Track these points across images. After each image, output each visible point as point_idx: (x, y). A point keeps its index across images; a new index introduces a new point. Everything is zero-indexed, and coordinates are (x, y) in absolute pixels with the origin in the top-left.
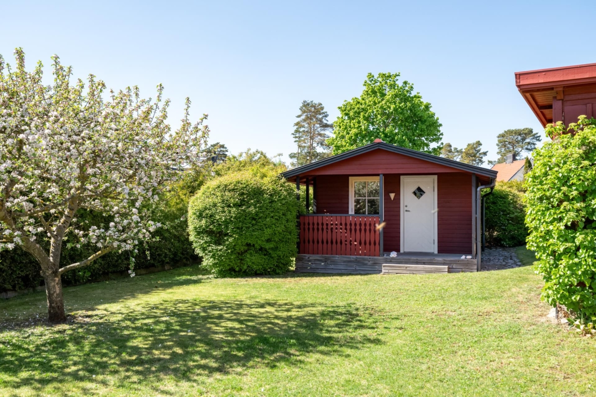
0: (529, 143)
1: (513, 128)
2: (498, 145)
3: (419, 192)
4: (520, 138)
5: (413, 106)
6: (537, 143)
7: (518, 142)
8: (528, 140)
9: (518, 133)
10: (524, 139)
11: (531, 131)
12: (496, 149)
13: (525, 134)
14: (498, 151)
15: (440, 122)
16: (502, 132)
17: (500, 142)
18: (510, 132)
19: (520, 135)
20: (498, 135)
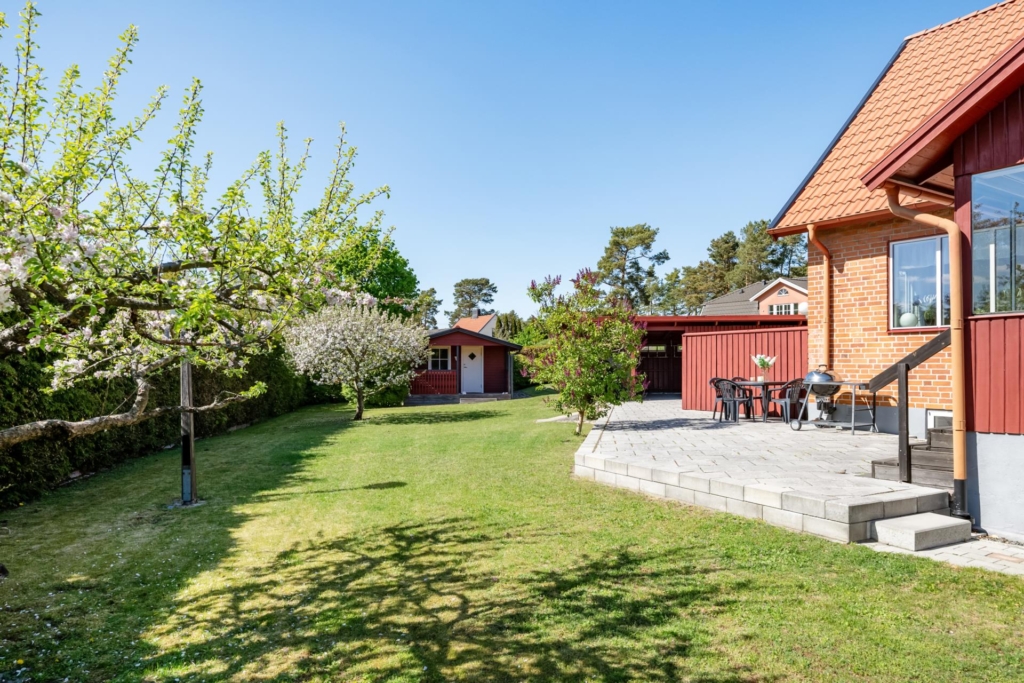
0: (486, 294)
1: (470, 278)
2: (454, 295)
3: (472, 356)
4: (476, 288)
5: (395, 261)
6: (493, 294)
7: (475, 292)
8: (484, 291)
9: (475, 283)
10: (481, 290)
11: (487, 282)
12: (453, 299)
13: (483, 285)
14: (454, 300)
15: (418, 279)
16: (459, 281)
17: (457, 291)
18: (467, 282)
19: (477, 285)
20: (455, 283)
